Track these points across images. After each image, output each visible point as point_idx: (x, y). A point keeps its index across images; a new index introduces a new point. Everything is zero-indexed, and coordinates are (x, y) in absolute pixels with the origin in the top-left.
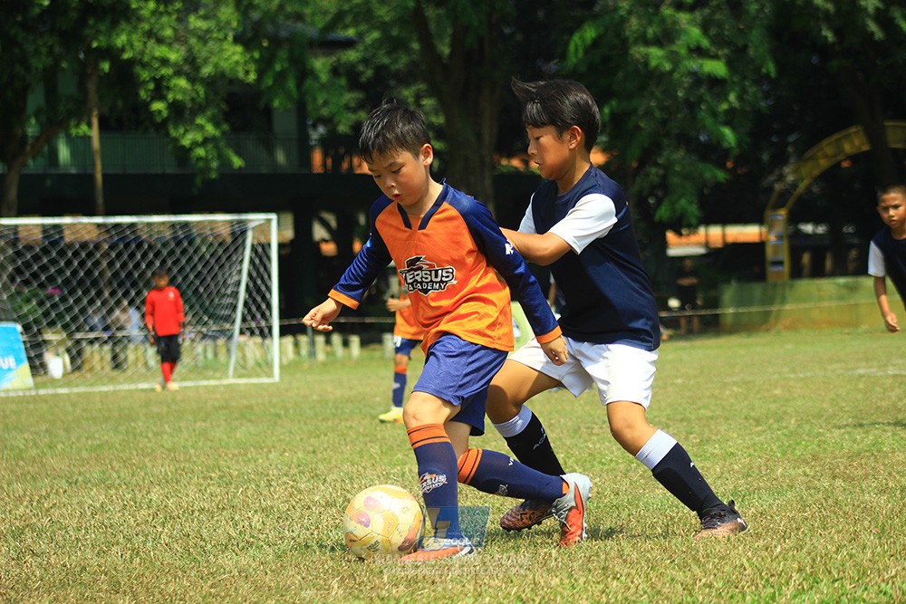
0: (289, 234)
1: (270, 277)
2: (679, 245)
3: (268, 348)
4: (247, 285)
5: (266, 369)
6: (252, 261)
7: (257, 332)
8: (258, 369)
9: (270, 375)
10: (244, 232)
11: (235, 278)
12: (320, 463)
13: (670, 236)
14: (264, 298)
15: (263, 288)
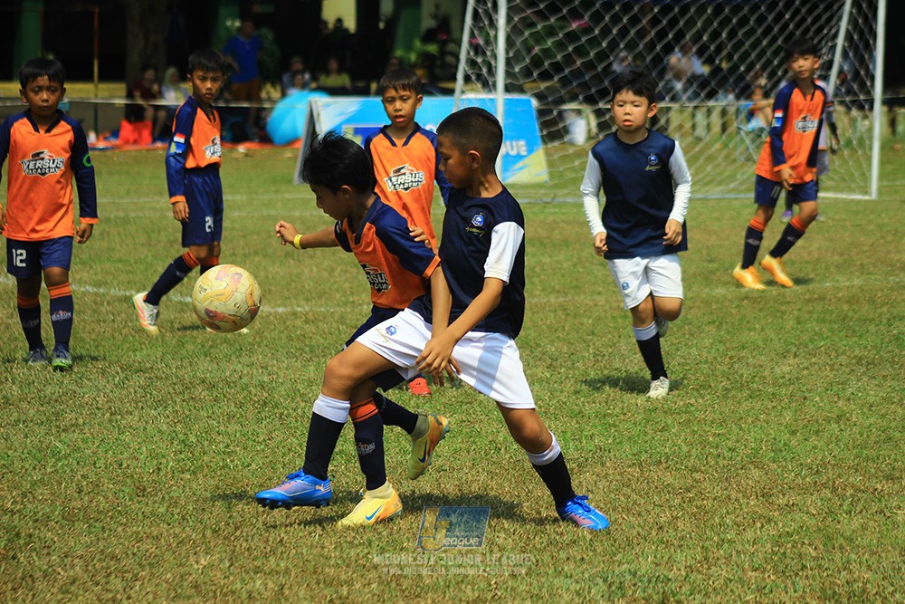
1: (872, 57)
9: (866, 191)
11: (826, 58)
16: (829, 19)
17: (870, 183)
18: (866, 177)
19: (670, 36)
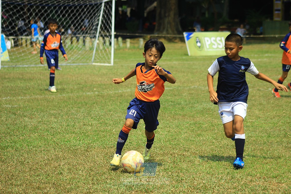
1: (111, 23)
4: (101, 26)
6: (103, 16)
9: (109, 63)
10: (101, 4)
11: (96, 23)
14: (108, 31)
15: (108, 27)
16: (97, 11)
17: (111, 60)
18: (109, 59)
19: (51, 16)
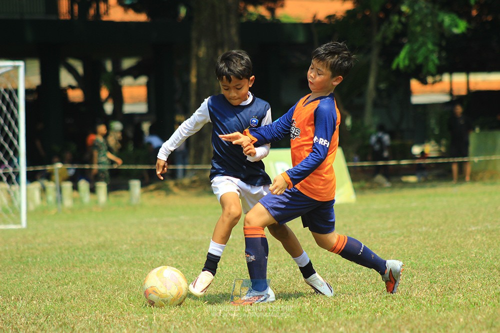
0: (36, 80)
2: (423, 93)
3: (15, 194)
5: (13, 215)
7: (5, 179)
8: (5, 216)
12: (68, 312)
13: (415, 84)
14: (11, 145)
